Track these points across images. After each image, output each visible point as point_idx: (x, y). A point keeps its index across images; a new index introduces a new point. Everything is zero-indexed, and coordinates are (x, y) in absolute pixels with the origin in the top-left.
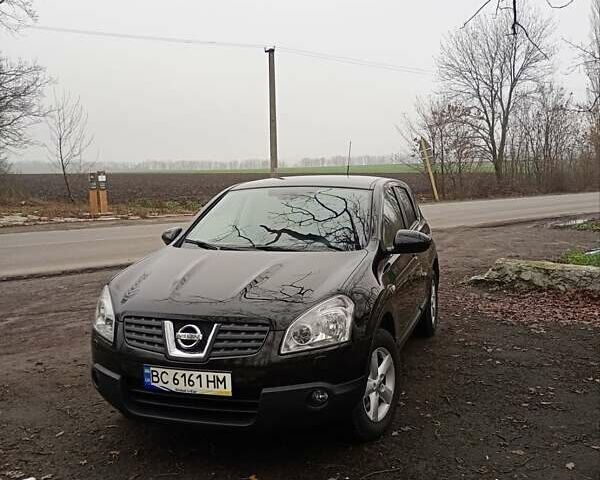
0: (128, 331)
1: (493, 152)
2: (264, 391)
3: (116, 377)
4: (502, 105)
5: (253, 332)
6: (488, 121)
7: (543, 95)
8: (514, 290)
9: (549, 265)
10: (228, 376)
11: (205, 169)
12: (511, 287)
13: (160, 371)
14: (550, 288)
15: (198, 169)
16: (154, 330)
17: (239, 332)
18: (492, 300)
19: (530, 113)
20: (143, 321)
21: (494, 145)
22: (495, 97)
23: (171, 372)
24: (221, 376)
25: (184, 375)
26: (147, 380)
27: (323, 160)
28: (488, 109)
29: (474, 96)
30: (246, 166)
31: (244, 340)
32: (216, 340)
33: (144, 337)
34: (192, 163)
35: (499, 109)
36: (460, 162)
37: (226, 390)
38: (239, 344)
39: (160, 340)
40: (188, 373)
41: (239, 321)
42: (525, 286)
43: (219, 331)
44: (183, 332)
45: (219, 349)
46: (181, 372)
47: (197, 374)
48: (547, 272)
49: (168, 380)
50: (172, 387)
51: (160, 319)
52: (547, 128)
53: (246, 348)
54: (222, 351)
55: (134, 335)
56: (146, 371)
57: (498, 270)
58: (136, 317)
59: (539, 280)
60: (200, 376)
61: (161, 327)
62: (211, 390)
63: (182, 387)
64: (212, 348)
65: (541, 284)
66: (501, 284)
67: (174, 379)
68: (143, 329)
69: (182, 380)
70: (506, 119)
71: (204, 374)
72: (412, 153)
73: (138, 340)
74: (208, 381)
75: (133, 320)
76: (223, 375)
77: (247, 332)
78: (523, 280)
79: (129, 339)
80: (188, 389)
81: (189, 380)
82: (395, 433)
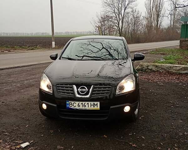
0: (58, 89)
1: (119, 31)
2: (111, 107)
3: (55, 105)
4: (122, 16)
5: (106, 88)
6: (117, 21)
7: (133, 13)
8: (146, 72)
9: (157, 64)
10: (99, 103)
11: (22, 35)
12: (145, 71)
13: (73, 102)
14: (157, 71)
15: (20, 35)
16: (69, 88)
17: (101, 88)
18: (141, 75)
19: (129, 18)
20: (64, 86)
21: (119, 28)
22: (120, 13)
23: (77, 103)
24: (96, 103)
25: (82, 103)
26: (68, 106)
27: (62, 33)
28: (118, 17)
29: (113, 13)
30: (36, 34)
31: (103, 91)
32: (93, 91)
33: (65, 91)
34: (17, 33)
35: (121, 17)
36: (110, 33)
37: (98, 107)
38: (101, 92)
39: (72, 92)
40: (84, 103)
41: (101, 84)
42: (149, 71)
43: (94, 88)
44: (80, 88)
45: (94, 94)
46: (81, 103)
47: (87, 103)
48: (157, 66)
49: (76, 105)
50: (77, 107)
51: (71, 85)
52: (134, 23)
53: (104, 93)
54: (95, 95)
55: (61, 91)
56: (67, 103)
57: (141, 66)
58: (61, 84)
59: (154, 69)
60: (88, 103)
61: (72, 87)
62: (92, 108)
63: (81, 107)
64: (92, 94)
65: (155, 70)
66: (142, 70)
67: (78, 105)
68: (64, 88)
69: (81, 105)
70: (123, 20)
71: (89, 103)
72: (95, 30)
73: (63, 92)
74: (91, 105)
75: (60, 85)
76: (97, 103)
77: (104, 88)
78: (149, 69)
79: (59, 92)
80: (84, 108)
81: (84, 105)
82: (140, 118)
